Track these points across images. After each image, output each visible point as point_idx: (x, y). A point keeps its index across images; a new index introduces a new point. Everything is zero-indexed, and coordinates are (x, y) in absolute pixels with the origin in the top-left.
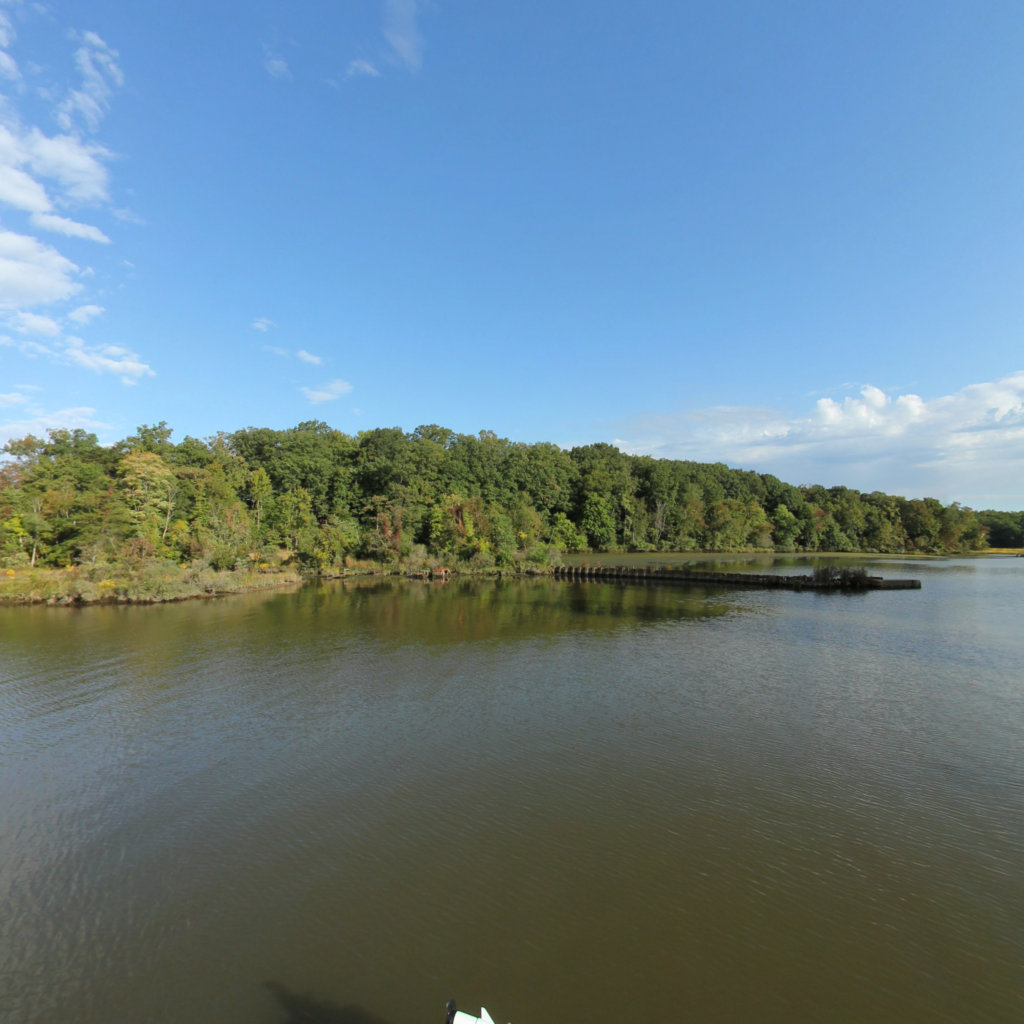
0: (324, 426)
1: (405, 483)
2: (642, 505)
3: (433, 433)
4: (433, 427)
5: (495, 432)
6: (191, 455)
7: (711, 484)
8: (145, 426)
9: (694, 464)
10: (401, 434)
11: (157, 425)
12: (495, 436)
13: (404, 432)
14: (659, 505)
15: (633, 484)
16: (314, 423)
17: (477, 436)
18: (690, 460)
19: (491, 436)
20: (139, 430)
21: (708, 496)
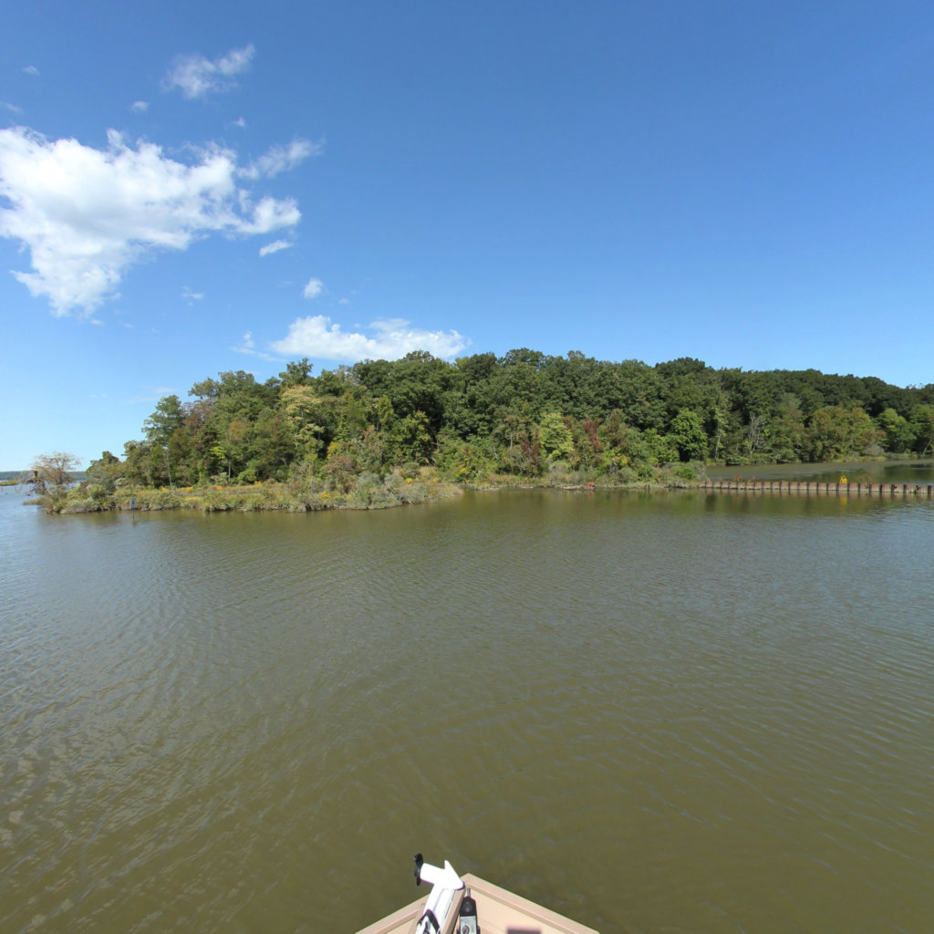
0: (427, 355)
1: (507, 404)
2: (737, 418)
3: (526, 357)
4: (524, 350)
5: (583, 353)
6: (330, 386)
7: (809, 392)
8: (293, 363)
9: (785, 372)
10: (495, 359)
11: (301, 362)
12: (583, 356)
13: (498, 356)
14: (753, 418)
15: (725, 397)
16: (419, 353)
17: (565, 357)
18: (781, 369)
19: (579, 356)
20: (289, 367)
21: (806, 406)
